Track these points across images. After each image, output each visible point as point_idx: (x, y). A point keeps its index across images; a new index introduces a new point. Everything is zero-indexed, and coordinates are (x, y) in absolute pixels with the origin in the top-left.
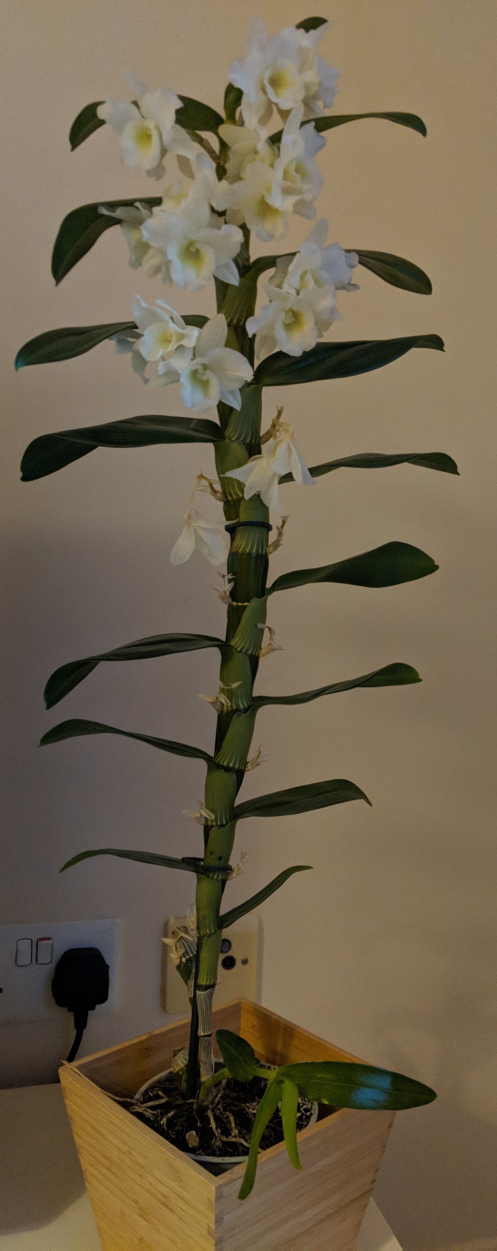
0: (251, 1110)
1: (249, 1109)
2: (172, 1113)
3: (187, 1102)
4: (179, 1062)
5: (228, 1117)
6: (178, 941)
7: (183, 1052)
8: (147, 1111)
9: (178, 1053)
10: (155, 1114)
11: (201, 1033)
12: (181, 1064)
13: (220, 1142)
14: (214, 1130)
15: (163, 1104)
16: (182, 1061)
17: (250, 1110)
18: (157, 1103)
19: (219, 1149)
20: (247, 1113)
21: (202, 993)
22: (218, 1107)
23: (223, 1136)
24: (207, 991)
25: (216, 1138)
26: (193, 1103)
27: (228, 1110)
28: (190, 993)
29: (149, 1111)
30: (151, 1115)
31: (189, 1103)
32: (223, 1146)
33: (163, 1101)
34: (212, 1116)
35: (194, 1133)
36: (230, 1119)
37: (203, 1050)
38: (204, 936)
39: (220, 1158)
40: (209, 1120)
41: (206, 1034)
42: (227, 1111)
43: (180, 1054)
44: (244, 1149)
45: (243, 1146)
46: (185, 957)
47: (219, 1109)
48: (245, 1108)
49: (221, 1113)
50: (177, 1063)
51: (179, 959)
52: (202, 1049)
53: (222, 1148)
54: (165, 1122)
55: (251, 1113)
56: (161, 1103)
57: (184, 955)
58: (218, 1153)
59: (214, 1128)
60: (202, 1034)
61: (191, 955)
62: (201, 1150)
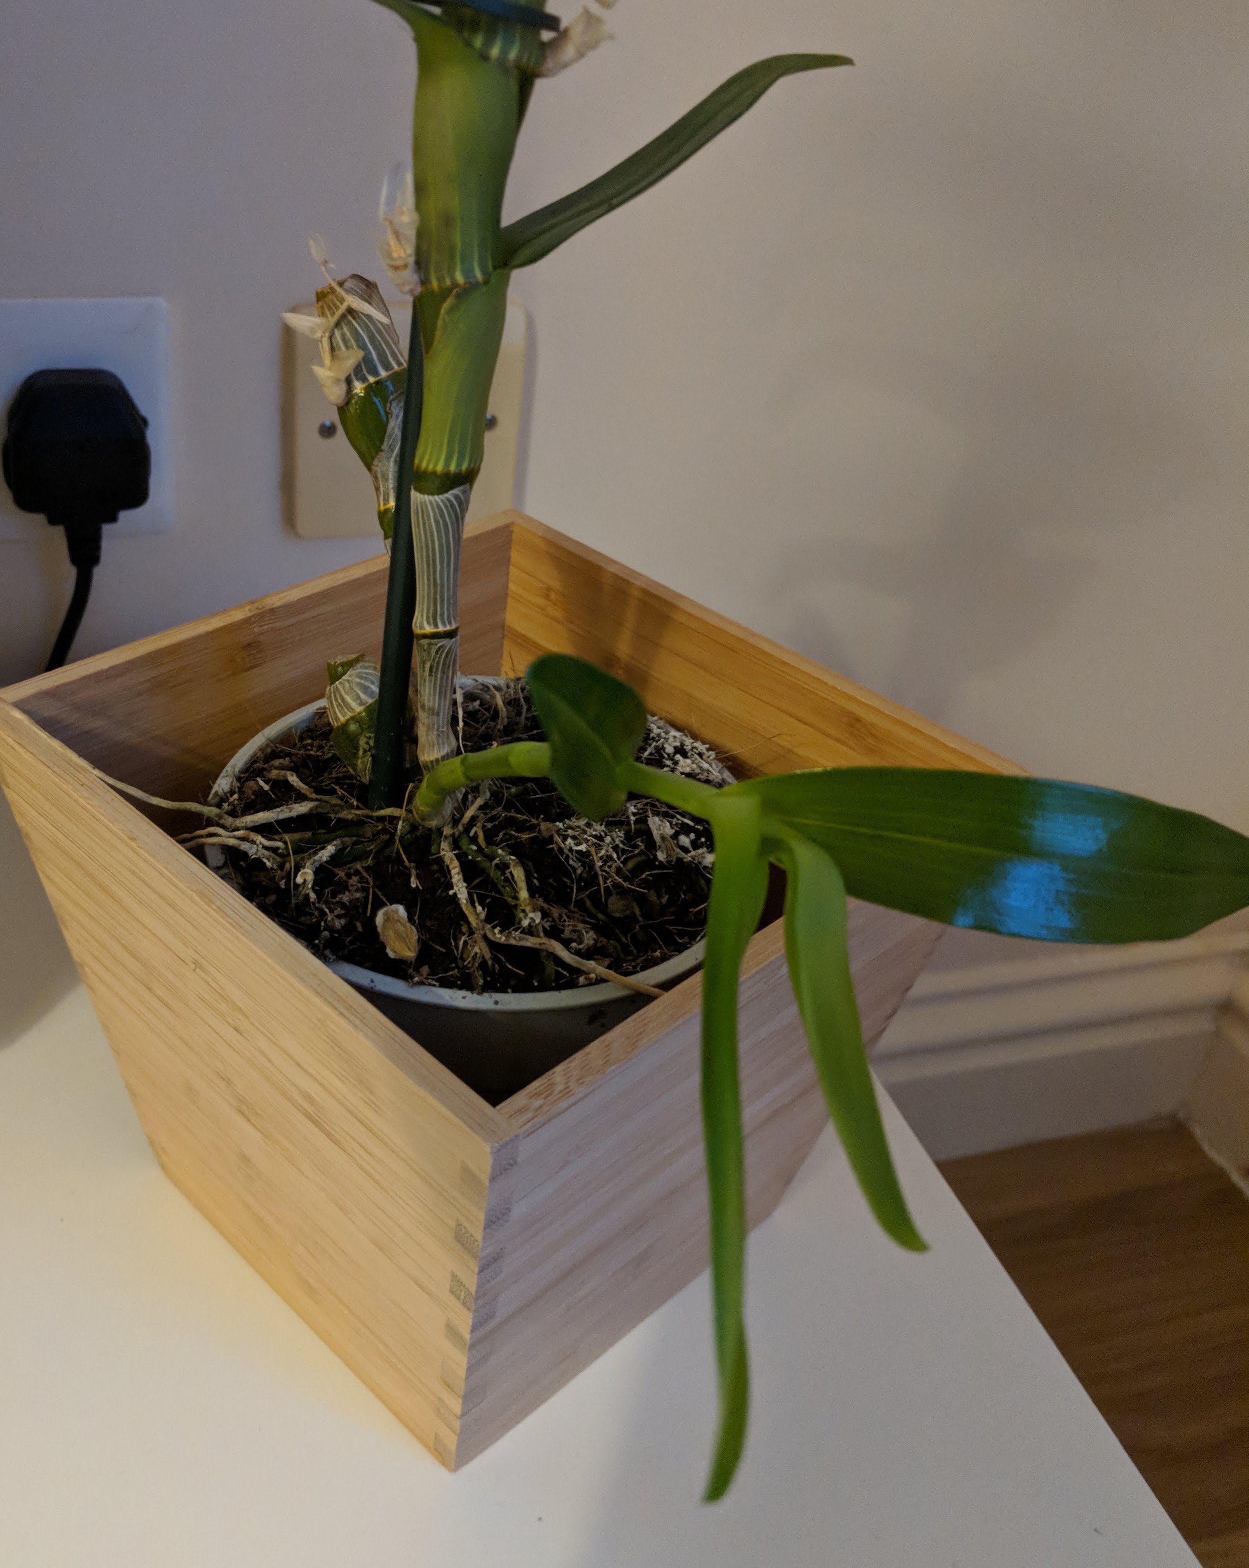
0: (569, 841)
1: (565, 838)
2: (330, 849)
3: (375, 814)
4: (348, 699)
5: (504, 867)
6: (338, 325)
7: (358, 669)
8: (253, 842)
9: (344, 673)
10: (278, 848)
11: (422, 624)
12: (353, 704)
13: (483, 944)
14: (464, 909)
15: (301, 817)
16: (359, 697)
17: (567, 843)
18: (282, 816)
19: (483, 965)
20: (561, 850)
21: (431, 498)
22: (472, 834)
23: (494, 927)
24: (449, 495)
25: (471, 933)
26: (393, 819)
27: (502, 841)
28: (381, 498)
29: (259, 839)
30: (266, 852)
31: (382, 819)
32: (495, 959)
33: (301, 808)
34: (456, 863)
35: (401, 910)
36: (511, 873)
37: (430, 675)
38: (445, 293)
39: (486, 995)
40: (445, 872)
41: (441, 629)
42: (497, 845)
43: (351, 675)
44: (560, 969)
45: (558, 961)
46: (363, 379)
47: (474, 840)
48: (551, 837)
49: (480, 850)
50: (343, 699)
51: (344, 387)
52: (427, 673)
53: (493, 965)
54: (310, 877)
55: (571, 850)
56: (294, 814)
57: (358, 372)
58: (481, 982)
59: (464, 901)
60: (429, 629)
61: (383, 374)
62: (425, 970)
